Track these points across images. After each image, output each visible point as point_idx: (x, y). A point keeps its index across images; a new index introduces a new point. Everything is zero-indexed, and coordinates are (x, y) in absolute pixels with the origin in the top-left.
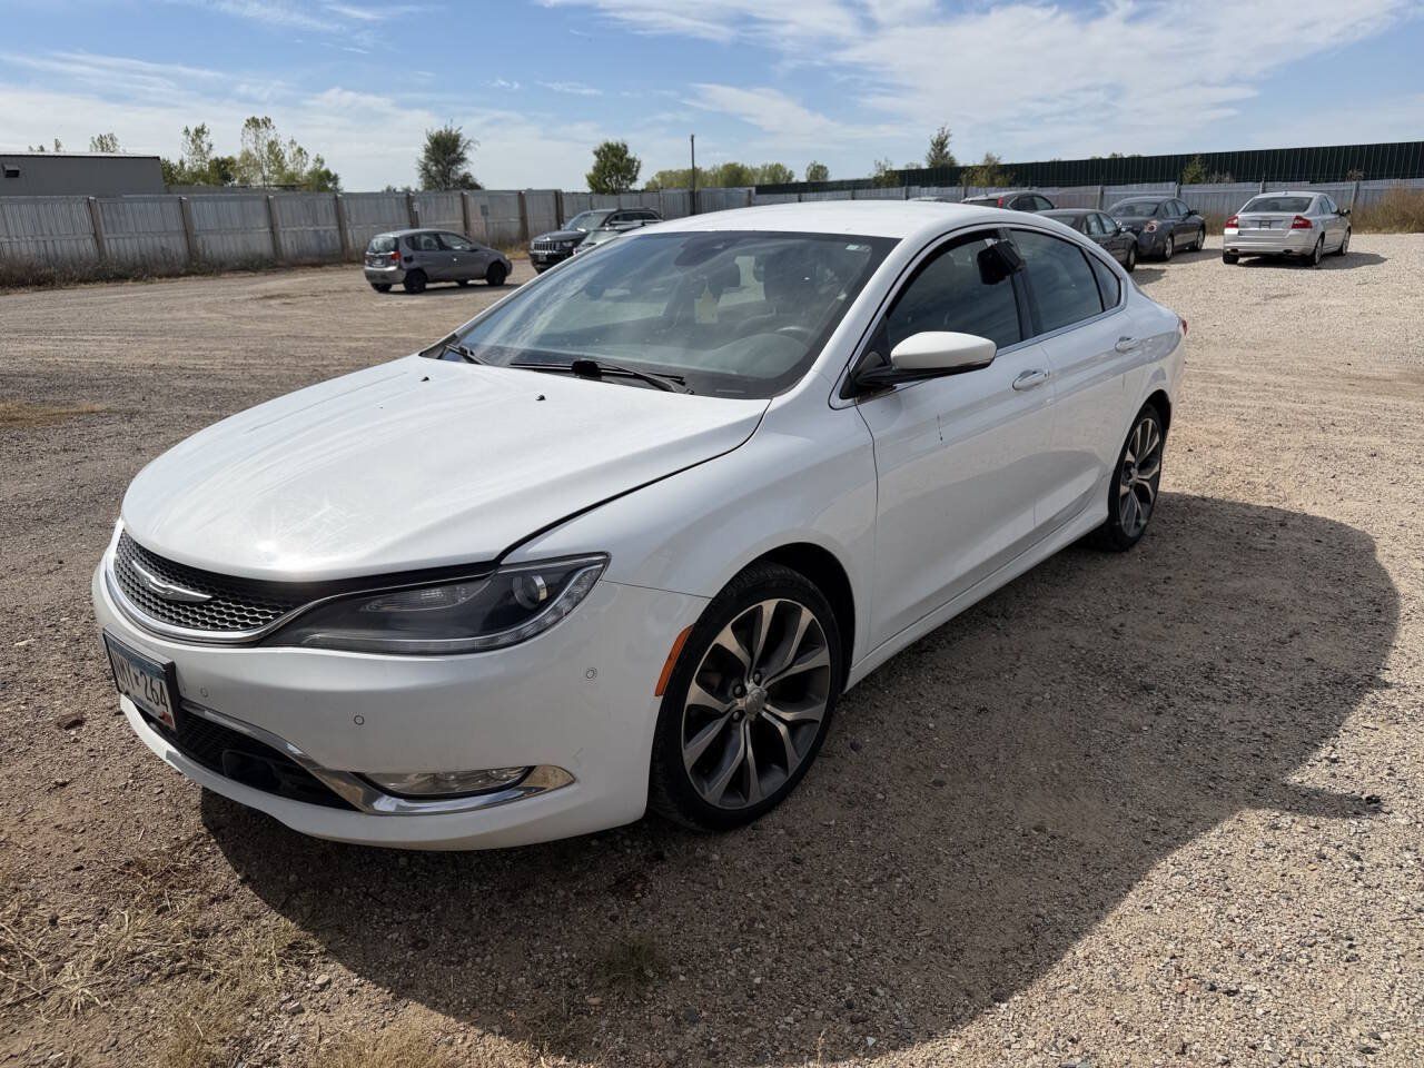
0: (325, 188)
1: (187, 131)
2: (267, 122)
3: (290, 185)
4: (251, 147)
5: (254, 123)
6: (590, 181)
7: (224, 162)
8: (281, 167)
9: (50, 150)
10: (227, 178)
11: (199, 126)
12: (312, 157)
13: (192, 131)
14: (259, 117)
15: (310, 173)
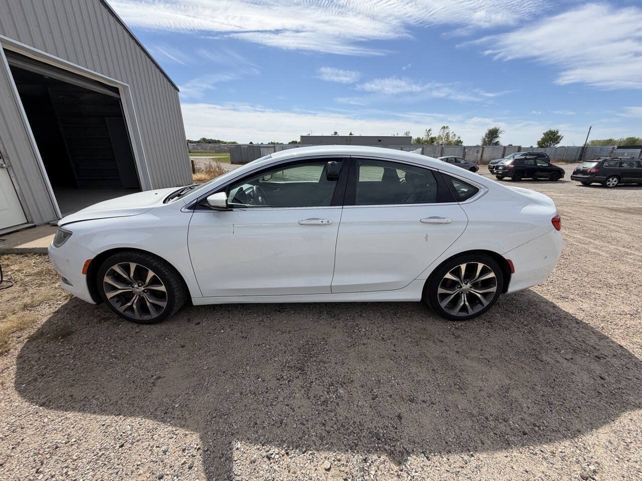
0: (458, 145)
1: (426, 130)
2: (447, 127)
3: (449, 144)
4: (441, 134)
5: (444, 128)
6: (538, 143)
7: (434, 138)
8: (448, 139)
9: (396, 136)
10: (433, 142)
11: (430, 128)
12: (457, 136)
13: (428, 130)
14: (446, 126)
15: (455, 141)
